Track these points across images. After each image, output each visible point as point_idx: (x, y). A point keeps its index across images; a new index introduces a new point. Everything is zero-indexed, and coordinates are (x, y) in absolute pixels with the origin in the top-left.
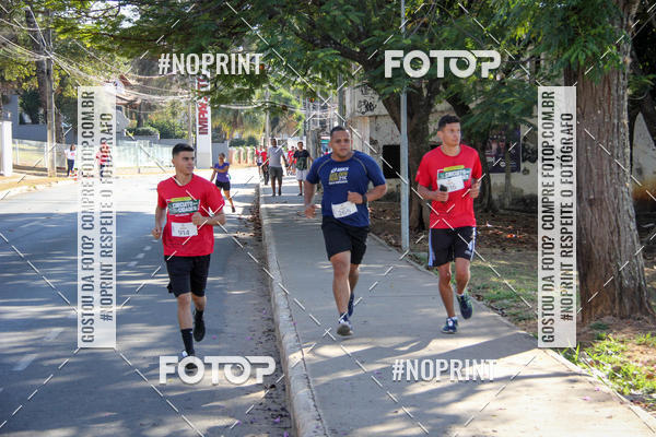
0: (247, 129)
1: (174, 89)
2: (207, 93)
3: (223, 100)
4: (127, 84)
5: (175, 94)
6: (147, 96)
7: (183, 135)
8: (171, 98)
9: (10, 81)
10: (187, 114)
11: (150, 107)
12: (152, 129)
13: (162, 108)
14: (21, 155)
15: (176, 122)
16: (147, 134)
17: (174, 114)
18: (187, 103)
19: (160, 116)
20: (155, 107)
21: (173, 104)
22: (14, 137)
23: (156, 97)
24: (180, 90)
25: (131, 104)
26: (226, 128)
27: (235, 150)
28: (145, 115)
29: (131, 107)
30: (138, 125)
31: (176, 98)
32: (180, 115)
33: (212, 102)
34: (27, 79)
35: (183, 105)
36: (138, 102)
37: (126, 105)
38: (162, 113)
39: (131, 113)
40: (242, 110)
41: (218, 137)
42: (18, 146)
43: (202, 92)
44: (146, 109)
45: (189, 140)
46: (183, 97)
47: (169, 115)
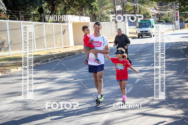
1: (169, 9)
2: (178, 9)
3: (183, 10)
4: (156, 9)
5: (169, 10)
6: (161, 12)
7: (171, 21)
9: (127, 11)
10: (172, 15)
12: (163, 20)
13: (165, 14)
14: (130, 30)
15: (169, 18)
16: (162, 22)
17: (169, 16)
18: (172, 12)
19: (165, 17)
20: (164, 15)
21: (168, 13)
22: (129, 25)
23: (164, 12)
24: (170, 9)
25: (157, 14)
26: (183, 18)
27: (186, 24)
28: (161, 17)
30: (159, 20)
32: (170, 16)
33: (180, 12)
34: (131, 10)
36: (159, 14)
37: (156, 15)
39: (157, 17)
41: (181, 21)
42: (130, 28)
43: (177, 9)
44: (161, 15)
45: (173, 22)
46: (171, 11)
47: (168, 16)
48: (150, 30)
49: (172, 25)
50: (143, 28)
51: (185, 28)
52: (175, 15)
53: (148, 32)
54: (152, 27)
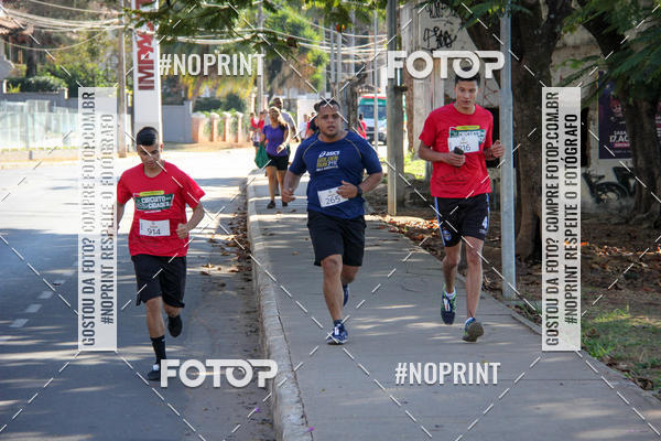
1: (93, 8)
2: (153, 16)
5: (95, 17)
6: (44, 21)
8: (88, 25)
10: (117, 53)
11: (50, 40)
12: (52, 80)
13: (72, 42)
16: (43, 89)
17: (93, 53)
18: (117, 33)
19: (68, 57)
20: (58, 41)
21: (91, 34)
23: (61, 23)
24: (104, 11)
25: (15, 35)
26: (186, 79)
27: (203, 118)
28: (42, 55)
29: (16, 40)
30: (29, 73)
31: (96, 25)
32: (105, 55)
33: (162, 31)
35: (110, 37)
36: (28, 31)
37: (5, 38)
38: (71, 52)
39: (16, 50)
40: (215, 47)
41: (172, 94)
43: (143, 14)
44: (43, 45)
45: (120, 100)
46: (109, 23)
47: (85, 56)
51: (193, 140)
52: (136, 49)
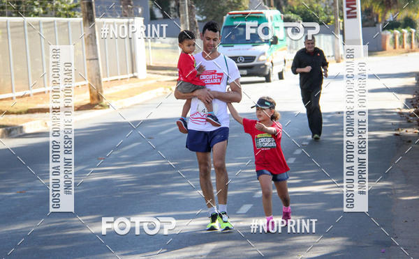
0: (402, 9)
7: (328, 21)
14: (153, 54)
15: (320, 6)
26: (377, 10)
27: (389, 34)
41: (368, 20)
45: (335, 25)
48: (264, 54)
49: (330, 37)
50: (236, 47)
51: (384, 49)
53: (255, 62)
54: (272, 43)
